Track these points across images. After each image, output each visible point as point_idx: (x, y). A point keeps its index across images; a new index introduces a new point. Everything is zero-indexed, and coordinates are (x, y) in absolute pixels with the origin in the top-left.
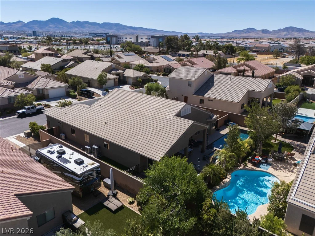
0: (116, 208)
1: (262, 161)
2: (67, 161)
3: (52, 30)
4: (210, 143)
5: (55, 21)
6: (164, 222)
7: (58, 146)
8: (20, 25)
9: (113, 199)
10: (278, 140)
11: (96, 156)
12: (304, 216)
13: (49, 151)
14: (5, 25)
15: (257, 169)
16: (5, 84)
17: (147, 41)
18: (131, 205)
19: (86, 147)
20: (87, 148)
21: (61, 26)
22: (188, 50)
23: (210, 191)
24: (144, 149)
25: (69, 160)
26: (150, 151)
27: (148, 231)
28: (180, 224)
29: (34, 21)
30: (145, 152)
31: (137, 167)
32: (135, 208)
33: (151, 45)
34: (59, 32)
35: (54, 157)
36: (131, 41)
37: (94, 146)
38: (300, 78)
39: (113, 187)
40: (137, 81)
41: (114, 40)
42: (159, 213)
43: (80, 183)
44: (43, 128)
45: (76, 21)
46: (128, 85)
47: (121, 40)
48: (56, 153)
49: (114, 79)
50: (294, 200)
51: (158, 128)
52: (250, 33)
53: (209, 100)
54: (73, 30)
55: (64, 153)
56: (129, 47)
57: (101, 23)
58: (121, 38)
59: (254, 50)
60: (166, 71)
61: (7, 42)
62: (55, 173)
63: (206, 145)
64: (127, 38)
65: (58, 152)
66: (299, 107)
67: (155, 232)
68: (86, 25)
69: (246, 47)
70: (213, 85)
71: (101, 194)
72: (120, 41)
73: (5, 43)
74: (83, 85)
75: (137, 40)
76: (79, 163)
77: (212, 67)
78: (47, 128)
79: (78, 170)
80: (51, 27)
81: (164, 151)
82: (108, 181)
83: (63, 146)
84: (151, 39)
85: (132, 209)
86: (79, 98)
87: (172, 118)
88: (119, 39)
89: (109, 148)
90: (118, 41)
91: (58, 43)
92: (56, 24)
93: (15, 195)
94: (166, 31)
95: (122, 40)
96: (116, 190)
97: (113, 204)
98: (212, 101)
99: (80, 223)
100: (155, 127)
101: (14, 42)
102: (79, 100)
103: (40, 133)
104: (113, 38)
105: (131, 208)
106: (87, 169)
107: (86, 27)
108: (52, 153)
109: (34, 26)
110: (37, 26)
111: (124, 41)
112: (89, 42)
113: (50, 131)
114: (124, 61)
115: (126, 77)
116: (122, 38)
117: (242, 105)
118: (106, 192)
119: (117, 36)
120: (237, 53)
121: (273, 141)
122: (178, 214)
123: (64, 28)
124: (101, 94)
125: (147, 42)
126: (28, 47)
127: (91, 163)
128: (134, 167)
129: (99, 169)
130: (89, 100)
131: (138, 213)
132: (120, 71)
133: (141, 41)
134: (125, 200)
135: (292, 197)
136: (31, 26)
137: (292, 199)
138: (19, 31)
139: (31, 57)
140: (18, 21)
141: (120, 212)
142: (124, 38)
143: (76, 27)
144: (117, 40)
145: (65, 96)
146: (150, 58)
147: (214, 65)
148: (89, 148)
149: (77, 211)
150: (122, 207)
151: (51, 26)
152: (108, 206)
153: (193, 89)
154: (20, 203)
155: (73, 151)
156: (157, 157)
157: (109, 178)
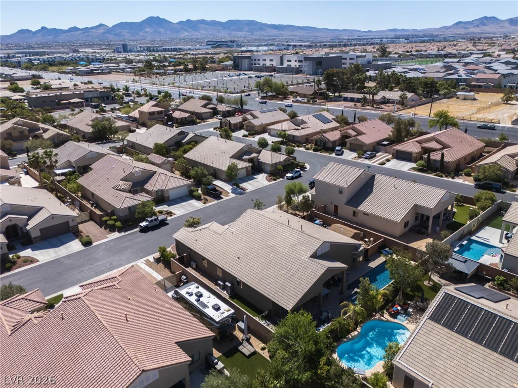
0: (249, 353)
1: (400, 312)
2: (205, 306)
3: (149, 37)
4: (351, 281)
5: (154, 22)
6: (287, 373)
7: (194, 285)
8: (101, 31)
9: (247, 344)
10: (433, 281)
11: (229, 293)
12: (406, 376)
13: (188, 293)
14: (80, 32)
15: (393, 320)
16: (123, 187)
17: (298, 64)
18: (263, 351)
19: (219, 282)
20: (219, 284)
21: (163, 30)
22: (361, 89)
23: (335, 344)
24: (276, 295)
25: (206, 304)
26: (282, 299)
27: (274, 379)
28: (299, 375)
29: (122, 23)
30: (277, 299)
31: (270, 311)
32: (266, 354)
33: (303, 71)
34: (160, 41)
35: (193, 299)
36: (273, 64)
37: (227, 283)
38: (509, 169)
39: (246, 331)
40: (277, 168)
41: (245, 63)
42: (283, 365)
43: (218, 329)
44: (174, 257)
45: (185, 20)
46: (264, 174)
47: (257, 62)
48: (194, 295)
49: (247, 168)
50: (399, 362)
51: (292, 271)
52: (486, 27)
53: (364, 214)
54: (181, 35)
55: (201, 296)
56: (269, 86)
57: (224, 21)
58: (257, 60)
59: (473, 83)
60: (319, 143)
61: (90, 72)
62: (191, 313)
63: (345, 285)
64: (265, 60)
65: (196, 295)
66: (487, 226)
67: (279, 380)
68: (201, 25)
69: (460, 79)
70: (371, 192)
71: (236, 338)
72: (255, 64)
73: (87, 73)
74: (208, 179)
75: (282, 63)
76: (217, 308)
77: (388, 136)
78: (178, 257)
79: (217, 316)
80: (148, 32)
81: (299, 296)
82: (242, 325)
83: (199, 287)
84: (304, 61)
85: (264, 355)
86: (204, 199)
87: (307, 260)
88: (253, 62)
89: (242, 287)
90: (252, 64)
91: (162, 71)
92: (155, 26)
93: (176, 343)
94: (332, 29)
95: (259, 62)
96: (250, 335)
97: (246, 349)
98: (368, 215)
99: (220, 365)
100: (288, 269)
101: (100, 71)
102: (205, 203)
103: (171, 263)
104: (243, 60)
105: (262, 354)
106: (224, 316)
107: (201, 30)
108: (191, 295)
109: (122, 32)
110: (126, 31)
111: (261, 64)
112: (207, 66)
113: (181, 260)
114: (260, 123)
115: (261, 162)
116: (259, 60)
117: (405, 223)
118: (240, 336)
119: (250, 56)
120: (442, 92)
121: (426, 283)
122: (298, 368)
123: (167, 32)
124: (230, 191)
125: (297, 67)
126: (124, 88)
127: (227, 309)
128: (267, 312)
129: (234, 316)
130: (216, 202)
131: (269, 359)
132: (254, 155)
133: (288, 65)
134: (258, 345)
135: (397, 360)
136: (118, 31)
137: (397, 361)
138: (101, 41)
139: (134, 116)
140: (98, 24)
141: (252, 357)
142: (261, 60)
143: (186, 31)
144: (250, 62)
145: (186, 196)
146: (297, 119)
147: (391, 134)
148: (222, 284)
149: (216, 354)
150: (255, 353)
151: (147, 30)
152: (243, 351)
153: (345, 197)
154: (181, 351)
155: (209, 294)
156: (288, 306)
157: (243, 322)
